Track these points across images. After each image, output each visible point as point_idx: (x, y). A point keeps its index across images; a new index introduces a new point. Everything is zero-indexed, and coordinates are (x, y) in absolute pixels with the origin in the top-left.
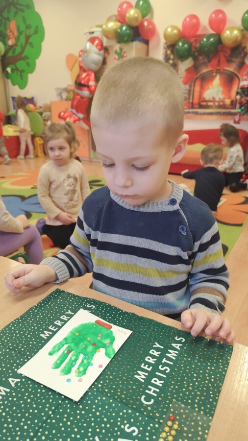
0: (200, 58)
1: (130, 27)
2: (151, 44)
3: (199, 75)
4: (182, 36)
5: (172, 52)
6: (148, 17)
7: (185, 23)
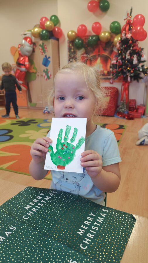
0: (89, 48)
1: (47, 31)
2: (60, 41)
4: (78, 36)
5: (73, 45)
6: (58, 26)
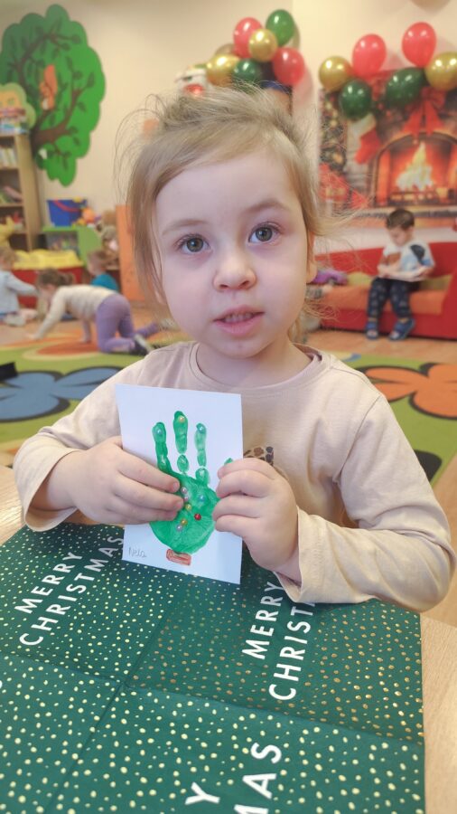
0: (389, 113)
1: (257, 63)
3: (386, 144)
4: (354, 74)
5: (336, 106)
6: (289, 44)
7: (357, 50)
